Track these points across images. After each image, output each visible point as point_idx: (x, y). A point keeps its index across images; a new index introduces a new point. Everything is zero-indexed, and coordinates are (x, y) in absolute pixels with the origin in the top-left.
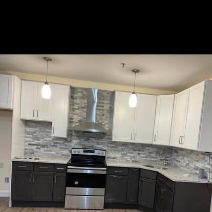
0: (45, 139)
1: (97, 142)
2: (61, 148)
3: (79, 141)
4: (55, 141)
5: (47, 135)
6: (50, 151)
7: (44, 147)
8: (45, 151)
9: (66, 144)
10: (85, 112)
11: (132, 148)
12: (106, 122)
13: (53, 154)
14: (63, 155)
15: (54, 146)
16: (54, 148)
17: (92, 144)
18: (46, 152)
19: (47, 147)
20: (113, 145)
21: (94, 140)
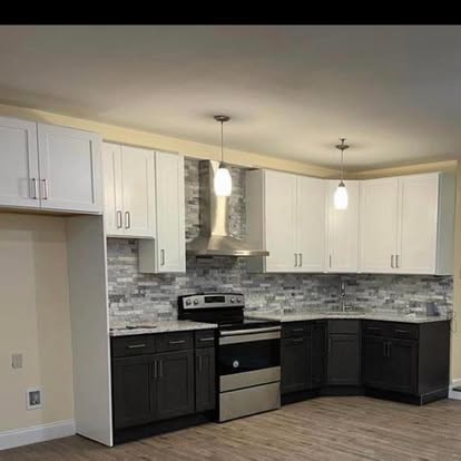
0: (119, 280)
1: (223, 278)
2: (154, 299)
3: (188, 279)
4: (141, 284)
5: (121, 271)
6: (132, 308)
7: (118, 301)
8: (120, 309)
9: (162, 287)
10: (195, 211)
11: (282, 285)
12: (235, 233)
13: (137, 316)
14: (159, 315)
15: (138, 296)
16: (139, 300)
17: (213, 282)
18: (123, 313)
19: (125, 301)
20: (251, 282)
21: (216, 273)
